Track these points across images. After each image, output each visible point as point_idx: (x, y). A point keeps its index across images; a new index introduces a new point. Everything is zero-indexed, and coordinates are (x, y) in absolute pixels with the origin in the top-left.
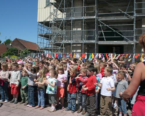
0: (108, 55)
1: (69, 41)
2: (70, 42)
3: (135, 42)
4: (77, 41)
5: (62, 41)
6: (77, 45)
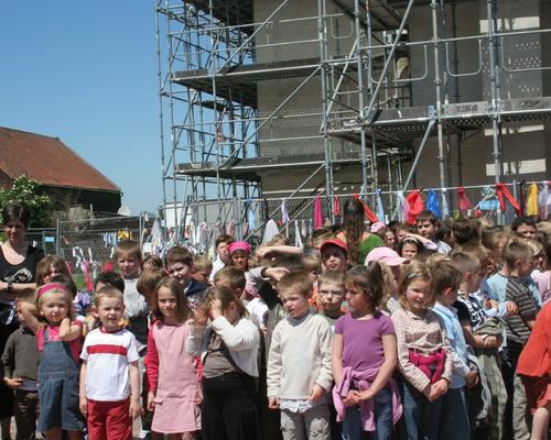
4: (532, 103)
5: (427, 110)
6: (516, 131)
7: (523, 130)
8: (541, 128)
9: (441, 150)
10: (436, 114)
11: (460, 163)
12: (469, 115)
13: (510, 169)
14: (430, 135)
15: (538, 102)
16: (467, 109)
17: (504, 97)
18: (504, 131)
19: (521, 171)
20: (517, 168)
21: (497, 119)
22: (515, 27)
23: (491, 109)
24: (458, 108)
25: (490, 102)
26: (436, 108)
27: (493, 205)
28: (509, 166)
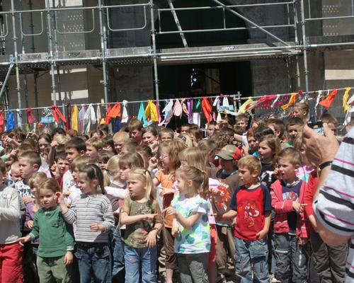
0: (211, 102)
1: (40, 57)
2: (44, 57)
3: (305, 46)
4: (76, 55)
5: (8, 58)
6: (69, 72)
7: (73, 71)
8: (85, 70)
9: (18, 84)
10: (14, 60)
11: (36, 92)
12: (36, 61)
13: (66, 96)
14: (10, 75)
15: (79, 54)
16: (35, 57)
17: (60, 50)
18: (61, 72)
19: (73, 98)
20: (70, 96)
21: (53, 64)
22: (66, 5)
23: (50, 58)
24: (29, 56)
25: (49, 53)
26: (14, 56)
27: (50, 120)
28: (66, 94)
